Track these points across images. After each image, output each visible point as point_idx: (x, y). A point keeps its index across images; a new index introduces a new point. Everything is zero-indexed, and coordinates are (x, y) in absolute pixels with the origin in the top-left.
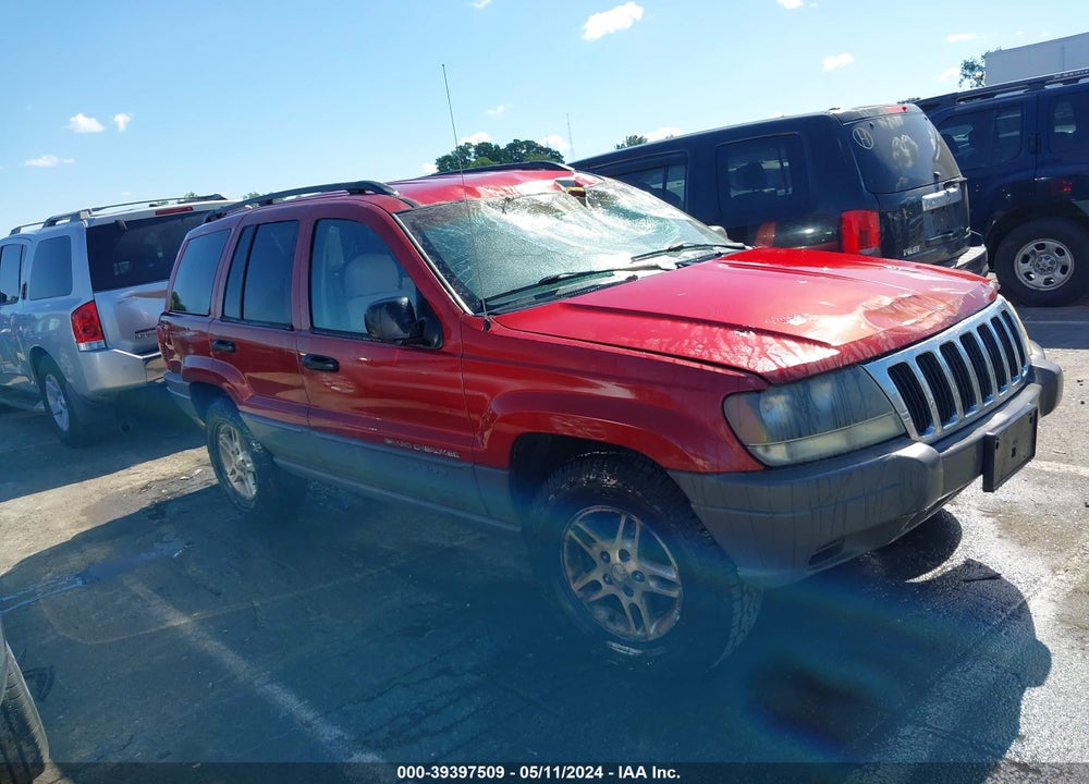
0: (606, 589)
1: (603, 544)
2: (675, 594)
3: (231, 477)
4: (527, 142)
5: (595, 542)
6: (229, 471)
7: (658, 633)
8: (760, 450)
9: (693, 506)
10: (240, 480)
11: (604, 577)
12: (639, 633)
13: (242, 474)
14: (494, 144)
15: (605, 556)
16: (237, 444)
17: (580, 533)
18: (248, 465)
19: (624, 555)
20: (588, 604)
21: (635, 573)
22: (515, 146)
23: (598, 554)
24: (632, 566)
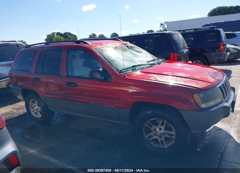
0: (155, 137)
1: (155, 127)
2: (174, 137)
3: (32, 113)
4: (68, 33)
5: (152, 126)
6: (31, 111)
7: (168, 146)
8: (200, 105)
9: (184, 118)
10: (36, 113)
11: (154, 134)
12: (162, 147)
13: (36, 112)
14: (61, 33)
15: (155, 130)
16: (36, 104)
17: (148, 124)
18: (39, 110)
19: (160, 129)
20: (149, 141)
21: (163, 133)
22: (66, 33)
23: (153, 129)
24: (162, 131)
